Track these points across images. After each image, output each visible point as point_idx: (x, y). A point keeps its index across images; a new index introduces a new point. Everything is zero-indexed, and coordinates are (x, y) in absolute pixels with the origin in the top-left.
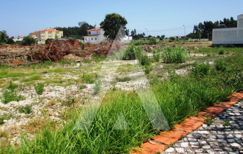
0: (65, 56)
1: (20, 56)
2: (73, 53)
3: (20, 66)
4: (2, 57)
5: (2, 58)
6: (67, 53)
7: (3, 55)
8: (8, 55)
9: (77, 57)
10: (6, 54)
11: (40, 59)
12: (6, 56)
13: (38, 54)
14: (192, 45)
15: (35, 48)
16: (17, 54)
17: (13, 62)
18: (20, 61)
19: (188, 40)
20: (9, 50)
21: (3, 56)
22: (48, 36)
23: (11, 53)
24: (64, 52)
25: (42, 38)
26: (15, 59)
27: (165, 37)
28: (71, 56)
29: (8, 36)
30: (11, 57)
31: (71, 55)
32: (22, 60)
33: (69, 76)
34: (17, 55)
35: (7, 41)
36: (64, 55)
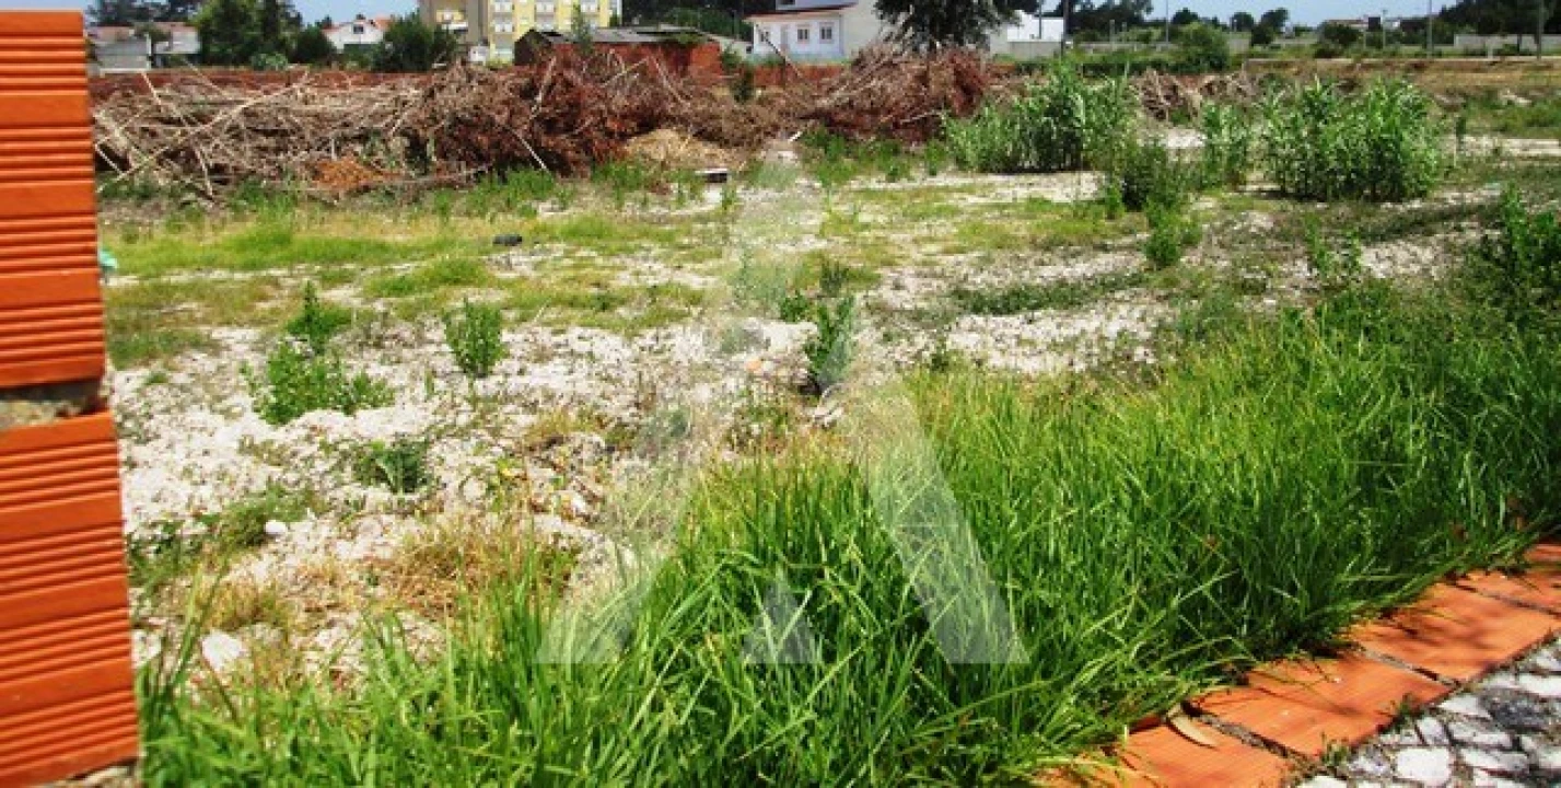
0: (633, 140)
1: (363, 138)
2: (684, 120)
3: (367, 199)
4: (264, 141)
5: (265, 149)
6: (647, 121)
7: (271, 127)
8: (297, 129)
9: (706, 151)
10: (286, 126)
11: (482, 159)
12: (284, 133)
13: (469, 125)
14: (1481, 76)
15: (453, 86)
16: (346, 125)
17: (327, 174)
18: (368, 165)
19: (1450, 41)
20: (306, 102)
21: (267, 134)
22: (531, 16)
23: (317, 116)
24: (624, 117)
25: (498, 29)
26: (334, 156)
27: (1288, 24)
28: (667, 143)
29: (299, 18)
30: (312, 141)
31: (666, 135)
32: (378, 162)
33: (657, 267)
34: (347, 131)
35: (294, 45)
36: (624, 137)
